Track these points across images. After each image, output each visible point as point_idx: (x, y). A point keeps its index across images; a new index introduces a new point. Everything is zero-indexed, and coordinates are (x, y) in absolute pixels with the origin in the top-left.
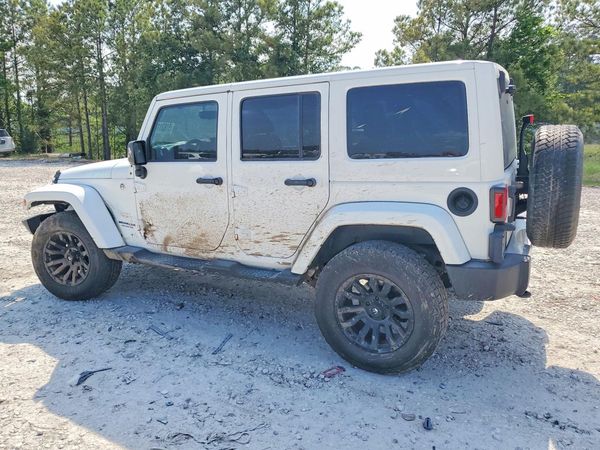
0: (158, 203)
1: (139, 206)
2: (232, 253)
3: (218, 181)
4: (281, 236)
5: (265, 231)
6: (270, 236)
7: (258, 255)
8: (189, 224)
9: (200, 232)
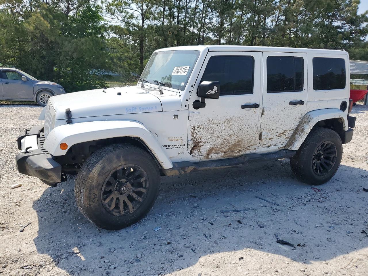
0: (209, 126)
1: (190, 129)
2: (255, 149)
3: (256, 106)
4: (284, 133)
5: (276, 131)
6: (278, 134)
7: (270, 146)
8: (231, 136)
9: (237, 140)
